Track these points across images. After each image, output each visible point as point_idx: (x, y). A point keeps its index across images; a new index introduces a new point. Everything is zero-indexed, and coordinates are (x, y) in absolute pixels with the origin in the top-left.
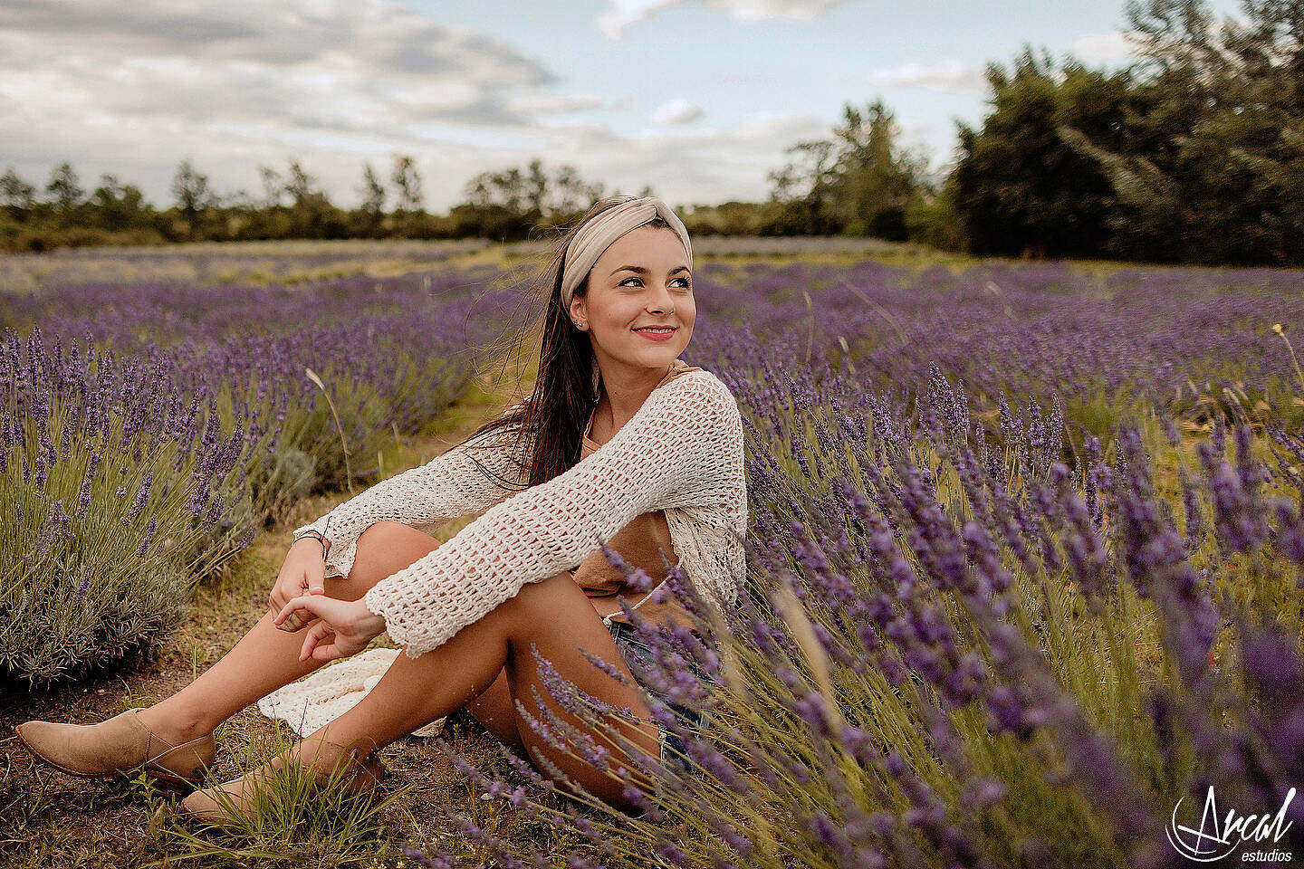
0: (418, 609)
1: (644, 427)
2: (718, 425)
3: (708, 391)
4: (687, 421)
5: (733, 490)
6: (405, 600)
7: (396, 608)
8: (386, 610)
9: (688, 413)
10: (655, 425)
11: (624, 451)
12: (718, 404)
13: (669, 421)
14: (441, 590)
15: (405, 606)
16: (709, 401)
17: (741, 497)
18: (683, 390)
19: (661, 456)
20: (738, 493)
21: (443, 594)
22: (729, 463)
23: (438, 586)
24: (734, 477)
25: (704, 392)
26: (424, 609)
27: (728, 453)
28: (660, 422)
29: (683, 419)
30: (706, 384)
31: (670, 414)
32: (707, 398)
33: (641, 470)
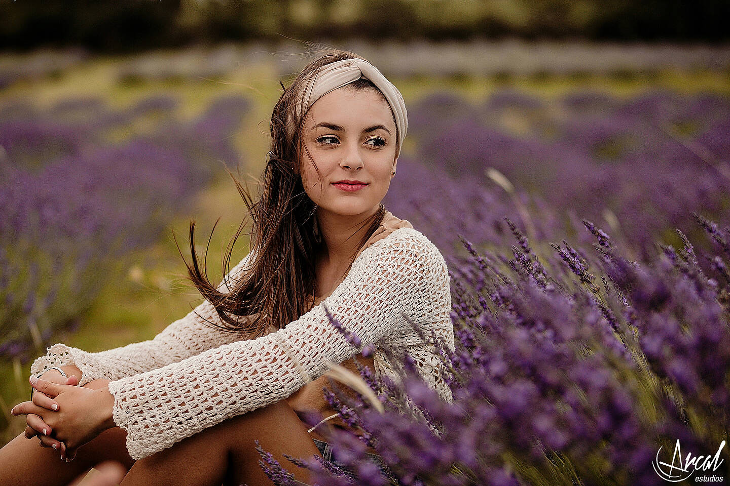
0: (156, 431)
1: (363, 284)
2: (427, 276)
3: (413, 247)
4: (400, 276)
5: (441, 331)
6: (147, 422)
7: (138, 426)
8: (130, 426)
9: (400, 269)
10: (372, 282)
11: (346, 307)
12: (424, 257)
13: (384, 278)
14: (179, 419)
15: (147, 427)
16: (416, 256)
17: (448, 336)
18: (392, 249)
19: (378, 311)
20: (445, 333)
21: (181, 423)
22: (437, 308)
23: (178, 416)
24: (442, 319)
25: (410, 248)
26: (162, 432)
27: (435, 299)
28: (376, 279)
29: (396, 275)
30: (410, 241)
31: (384, 271)
32: (414, 253)
33: (361, 325)
